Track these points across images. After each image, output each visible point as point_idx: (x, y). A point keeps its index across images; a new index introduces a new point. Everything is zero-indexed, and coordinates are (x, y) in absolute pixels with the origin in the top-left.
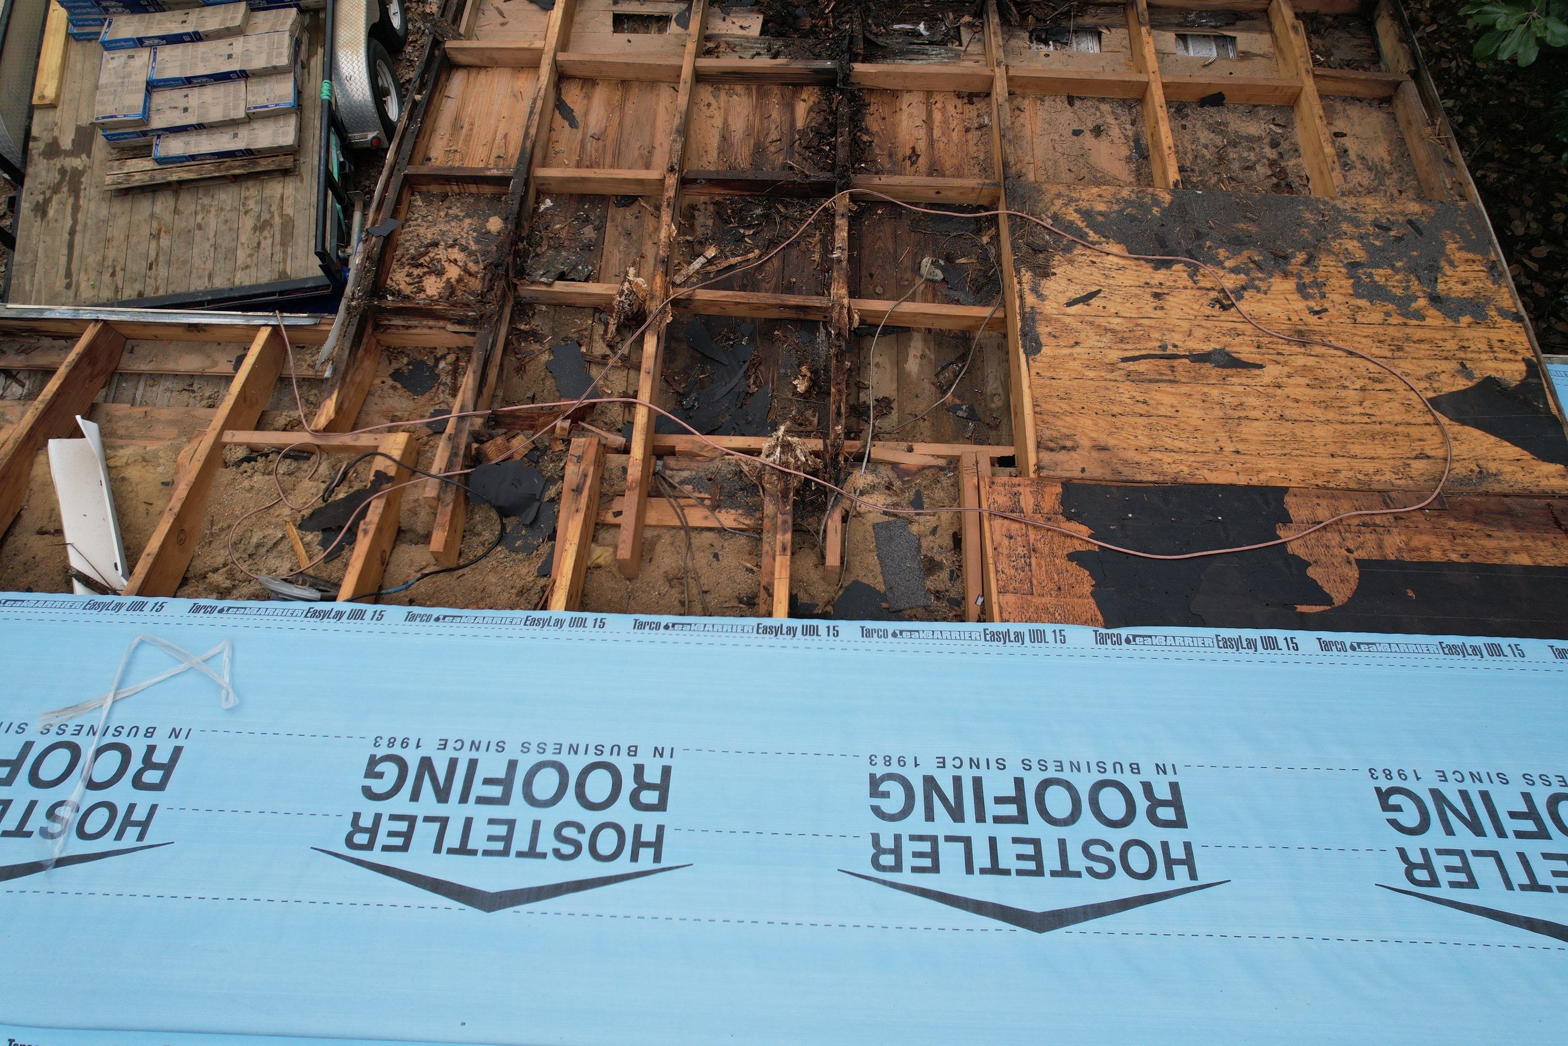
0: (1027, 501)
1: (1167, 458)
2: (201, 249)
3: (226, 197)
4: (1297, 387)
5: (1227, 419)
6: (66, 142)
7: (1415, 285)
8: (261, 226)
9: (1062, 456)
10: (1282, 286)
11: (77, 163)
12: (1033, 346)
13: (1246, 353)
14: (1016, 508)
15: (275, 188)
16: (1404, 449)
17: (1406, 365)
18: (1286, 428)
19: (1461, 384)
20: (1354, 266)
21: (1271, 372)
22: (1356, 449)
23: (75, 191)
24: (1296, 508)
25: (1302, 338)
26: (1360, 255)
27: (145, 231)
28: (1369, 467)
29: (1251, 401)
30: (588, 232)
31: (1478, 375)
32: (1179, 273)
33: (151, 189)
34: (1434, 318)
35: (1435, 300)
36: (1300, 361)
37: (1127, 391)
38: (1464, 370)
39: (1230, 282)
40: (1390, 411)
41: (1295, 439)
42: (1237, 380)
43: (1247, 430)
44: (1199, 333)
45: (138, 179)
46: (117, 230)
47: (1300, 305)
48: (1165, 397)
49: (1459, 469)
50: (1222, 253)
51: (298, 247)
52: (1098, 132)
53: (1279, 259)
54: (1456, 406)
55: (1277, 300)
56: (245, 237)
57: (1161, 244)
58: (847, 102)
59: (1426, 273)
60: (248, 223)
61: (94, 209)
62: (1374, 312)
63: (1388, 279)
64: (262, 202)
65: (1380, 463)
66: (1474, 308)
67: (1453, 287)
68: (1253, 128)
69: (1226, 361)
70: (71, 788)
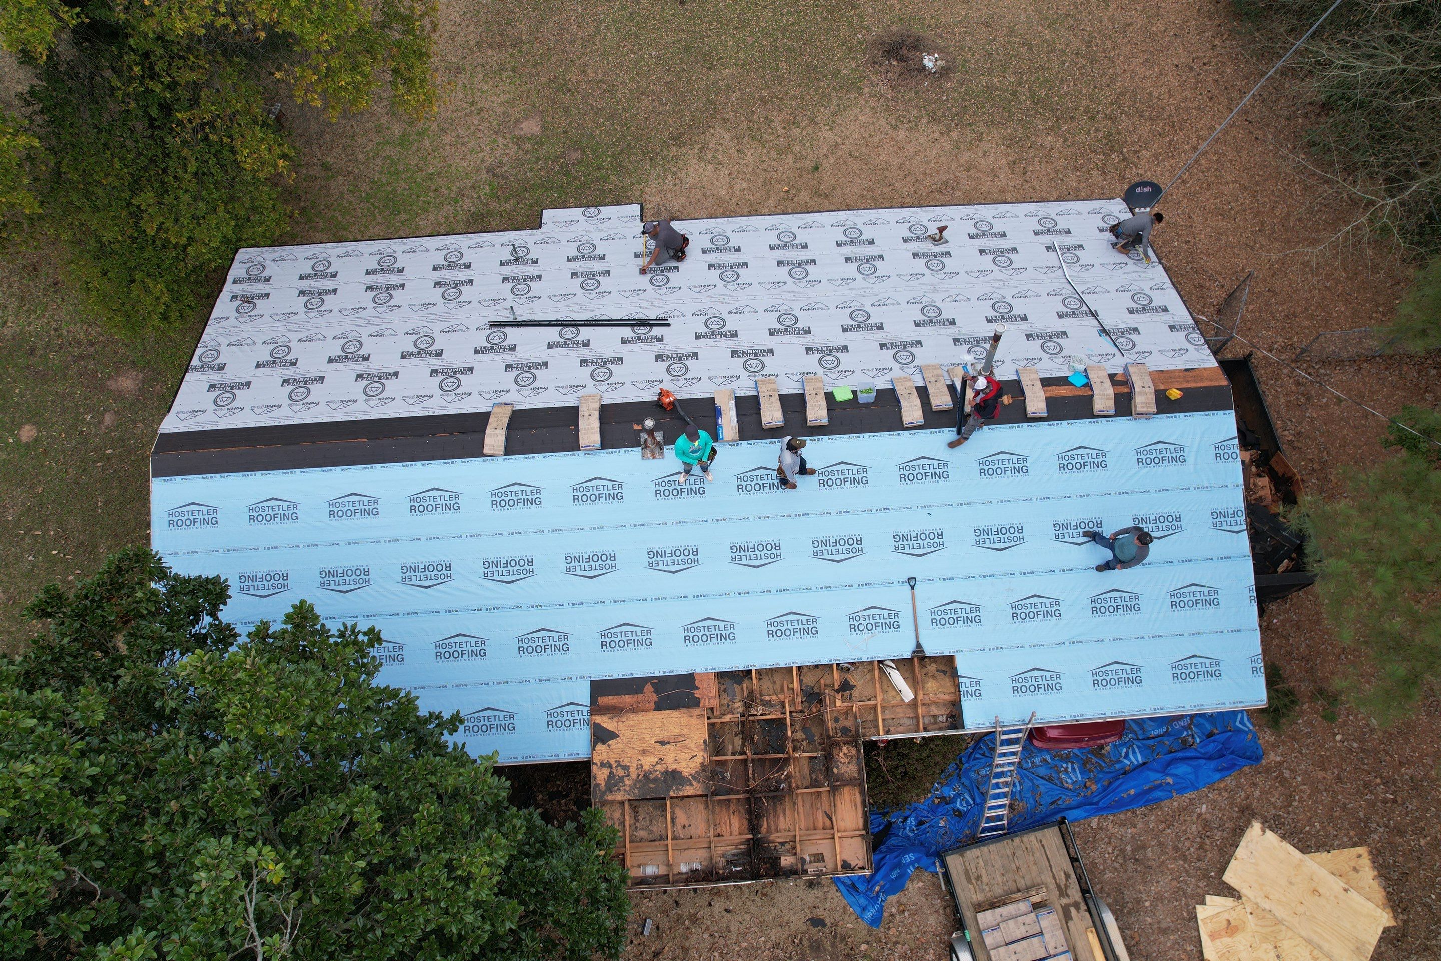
0: (707, 700)
1: (678, 716)
2: (998, 865)
3: (998, 891)
4: (647, 737)
5: (664, 727)
6: (1073, 911)
7: (615, 771)
8: (979, 878)
9: (700, 713)
10: (646, 768)
11: (1064, 901)
12: (705, 742)
13: (658, 746)
14: (709, 698)
15: (980, 896)
16: (627, 723)
17: (622, 746)
18: (652, 726)
19: (610, 743)
20: (628, 776)
21: (652, 741)
22: (637, 723)
23: (1058, 887)
24: (653, 705)
25: (644, 752)
26: (626, 779)
27: (1023, 870)
28: (636, 718)
29: (658, 732)
30: (813, 777)
31: (607, 745)
32: (672, 767)
34: (612, 762)
35: (611, 767)
36: (646, 745)
37: (685, 732)
38: (609, 746)
39: (659, 767)
40: (628, 733)
41: (650, 724)
42: (660, 738)
43: (660, 724)
44: (668, 750)
45: (1033, 893)
46: (1034, 870)
47: (643, 762)
48: (677, 731)
49: (616, 720)
50: (660, 777)
51: (961, 869)
52: (684, 827)
53: (646, 776)
54: (613, 735)
55: (648, 762)
56: (983, 873)
57: (674, 778)
58: (753, 827)
59: (611, 776)
60: (985, 879)
61: (1047, 878)
62: (626, 762)
63: (621, 773)
64: (983, 890)
65: (633, 719)
66: (603, 765)
67: (606, 771)
68: (642, 834)
69: (663, 743)
70: (865, 623)
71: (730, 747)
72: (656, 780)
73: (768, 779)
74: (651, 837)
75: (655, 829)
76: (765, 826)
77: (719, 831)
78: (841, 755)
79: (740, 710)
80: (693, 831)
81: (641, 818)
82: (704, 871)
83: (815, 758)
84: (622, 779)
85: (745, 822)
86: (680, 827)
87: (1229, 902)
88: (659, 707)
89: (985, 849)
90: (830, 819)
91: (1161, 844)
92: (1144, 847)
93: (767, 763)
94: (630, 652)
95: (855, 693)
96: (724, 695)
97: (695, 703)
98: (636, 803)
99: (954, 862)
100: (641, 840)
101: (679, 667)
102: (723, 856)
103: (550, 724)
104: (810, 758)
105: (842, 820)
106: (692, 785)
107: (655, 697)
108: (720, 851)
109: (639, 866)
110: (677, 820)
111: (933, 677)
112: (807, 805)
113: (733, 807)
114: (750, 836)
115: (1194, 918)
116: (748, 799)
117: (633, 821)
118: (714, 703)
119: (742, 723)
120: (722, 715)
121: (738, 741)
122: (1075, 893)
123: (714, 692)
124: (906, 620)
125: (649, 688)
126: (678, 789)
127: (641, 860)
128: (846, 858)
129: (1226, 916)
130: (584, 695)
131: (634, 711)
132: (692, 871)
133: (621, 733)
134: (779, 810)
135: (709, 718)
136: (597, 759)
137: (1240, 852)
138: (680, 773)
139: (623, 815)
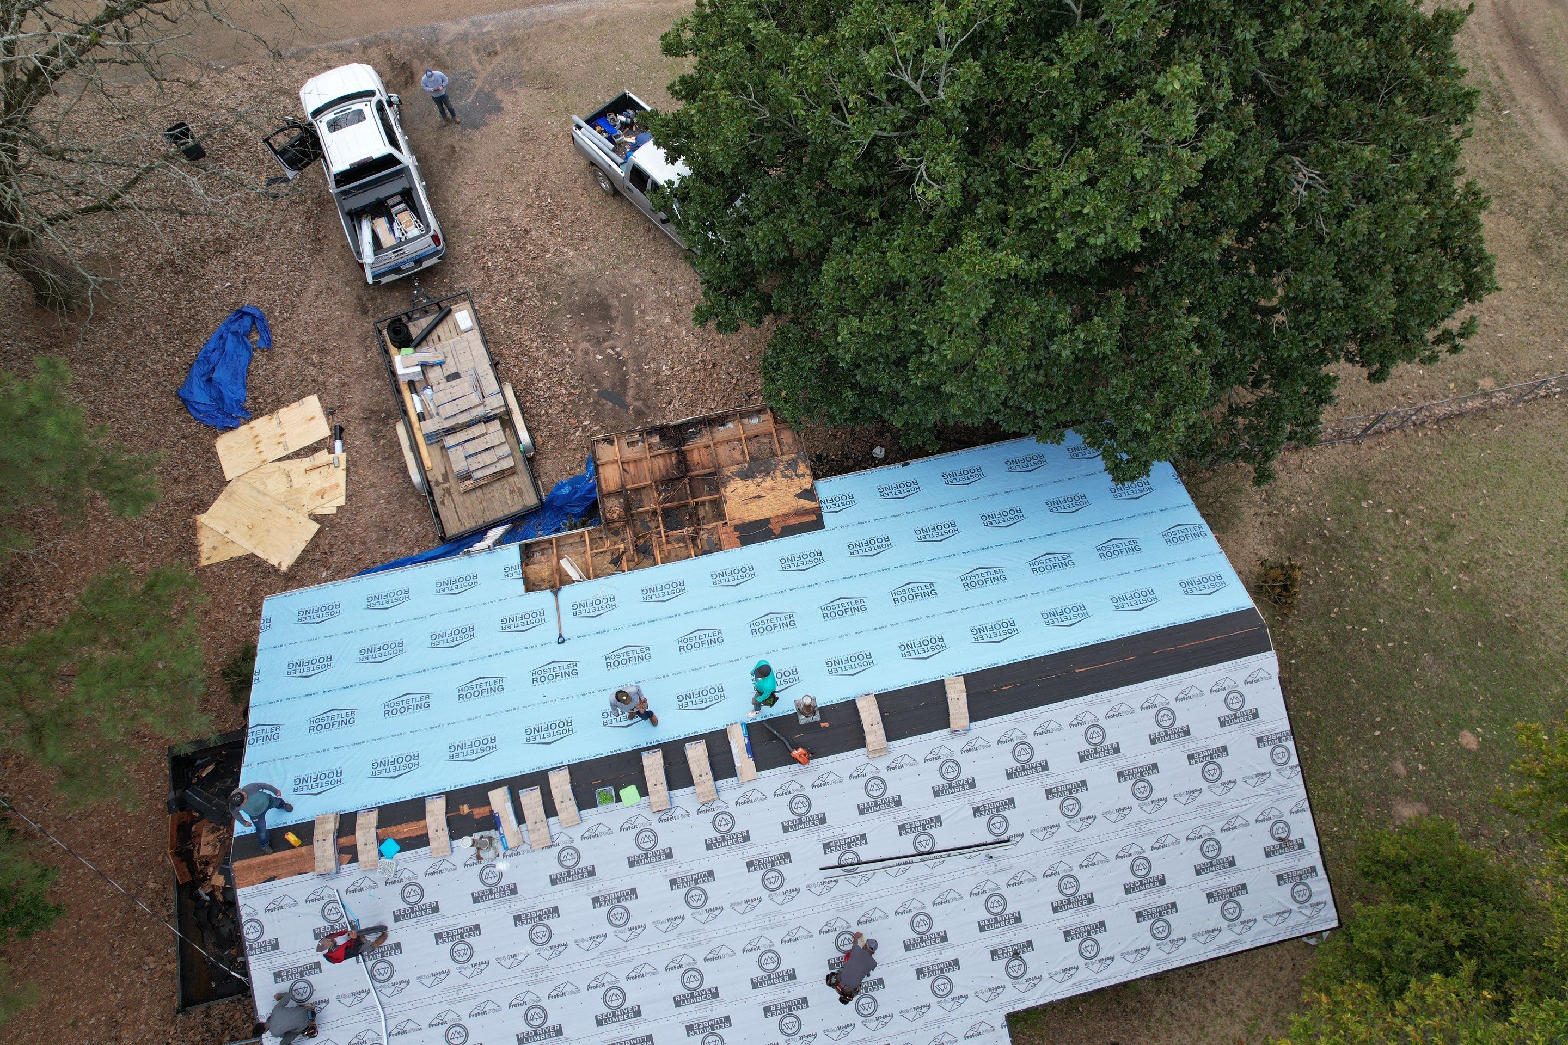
0: (729, 530)
1: (750, 518)
2: (496, 504)
3: (497, 485)
4: (772, 499)
5: (760, 507)
6: (441, 480)
7: (793, 473)
8: (512, 492)
9: (734, 521)
10: (769, 479)
11: (447, 485)
12: (726, 505)
13: (763, 494)
14: (727, 533)
15: (511, 479)
16: (790, 506)
17: (791, 490)
18: (770, 507)
19: (800, 491)
20: (782, 472)
21: (767, 497)
22: (782, 508)
23: (450, 495)
24: (772, 521)
25: (773, 489)
26: (783, 470)
27: (477, 503)
28: (784, 510)
29: (764, 503)
30: (640, 497)
32: (750, 482)
33: (474, 489)
34: (796, 479)
35: (796, 475)
36: (772, 493)
37: (743, 508)
38: (801, 488)
39: (759, 481)
40: (788, 499)
41: (772, 509)
42: (762, 500)
43: (763, 509)
44: (754, 492)
45: (470, 487)
46: (468, 504)
47: (772, 482)
49: (799, 507)
50: (758, 475)
51: (526, 496)
52: (734, 449)
53: (768, 473)
54: (799, 496)
55: (768, 482)
57: (747, 476)
58: (682, 456)
59: (795, 469)
60: (507, 492)
61: (458, 499)
62: (785, 480)
63: (788, 473)
64: (509, 483)
65: (786, 509)
66: (803, 475)
67: (799, 471)
68: (765, 440)
69: (759, 497)
70: (602, 605)
71: (707, 506)
72: (760, 472)
74: (758, 439)
75: (756, 444)
76: (673, 458)
77: (707, 451)
78: (618, 513)
79: (702, 532)
80: (727, 447)
81: (766, 448)
82: (716, 426)
83: (638, 508)
84: (786, 469)
85: (688, 458)
86: (738, 448)
87: (319, 512)
88: (767, 521)
90: (624, 469)
91: (364, 543)
92: (378, 540)
94: (797, 552)
96: (715, 537)
97: (737, 528)
98: (773, 456)
99: (531, 500)
100: (765, 436)
101: (754, 549)
102: (702, 436)
103: (851, 498)
104: (642, 507)
105: (614, 470)
106: (732, 474)
107: (771, 527)
108: (705, 439)
109: (763, 421)
110: (740, 451)
111: (543, 580)
112: (642, 476)
113: (699, 467)
114: (683, 450)
115: (348, 497)
116: (688, 473)
117: (772, 446)
118: (723, 532)
119: (699, 525)
120: (716, 527)
121: (701, 511)
122: (437, 492)
123: (724, 537)
124: (566, 610)
125: (777, 532)
126: (742, 469)
127: (763, 425)
128: (611, 446)
129: (323, 501)
130: (828, 518)
131: (786, 515)
132: (724, 425)
133: (793, 499)
134: (664, 473)
135: (726, 522)
136: (809, 479)
137: (302, 546)
138: (742, 480)
139: (781, 449)
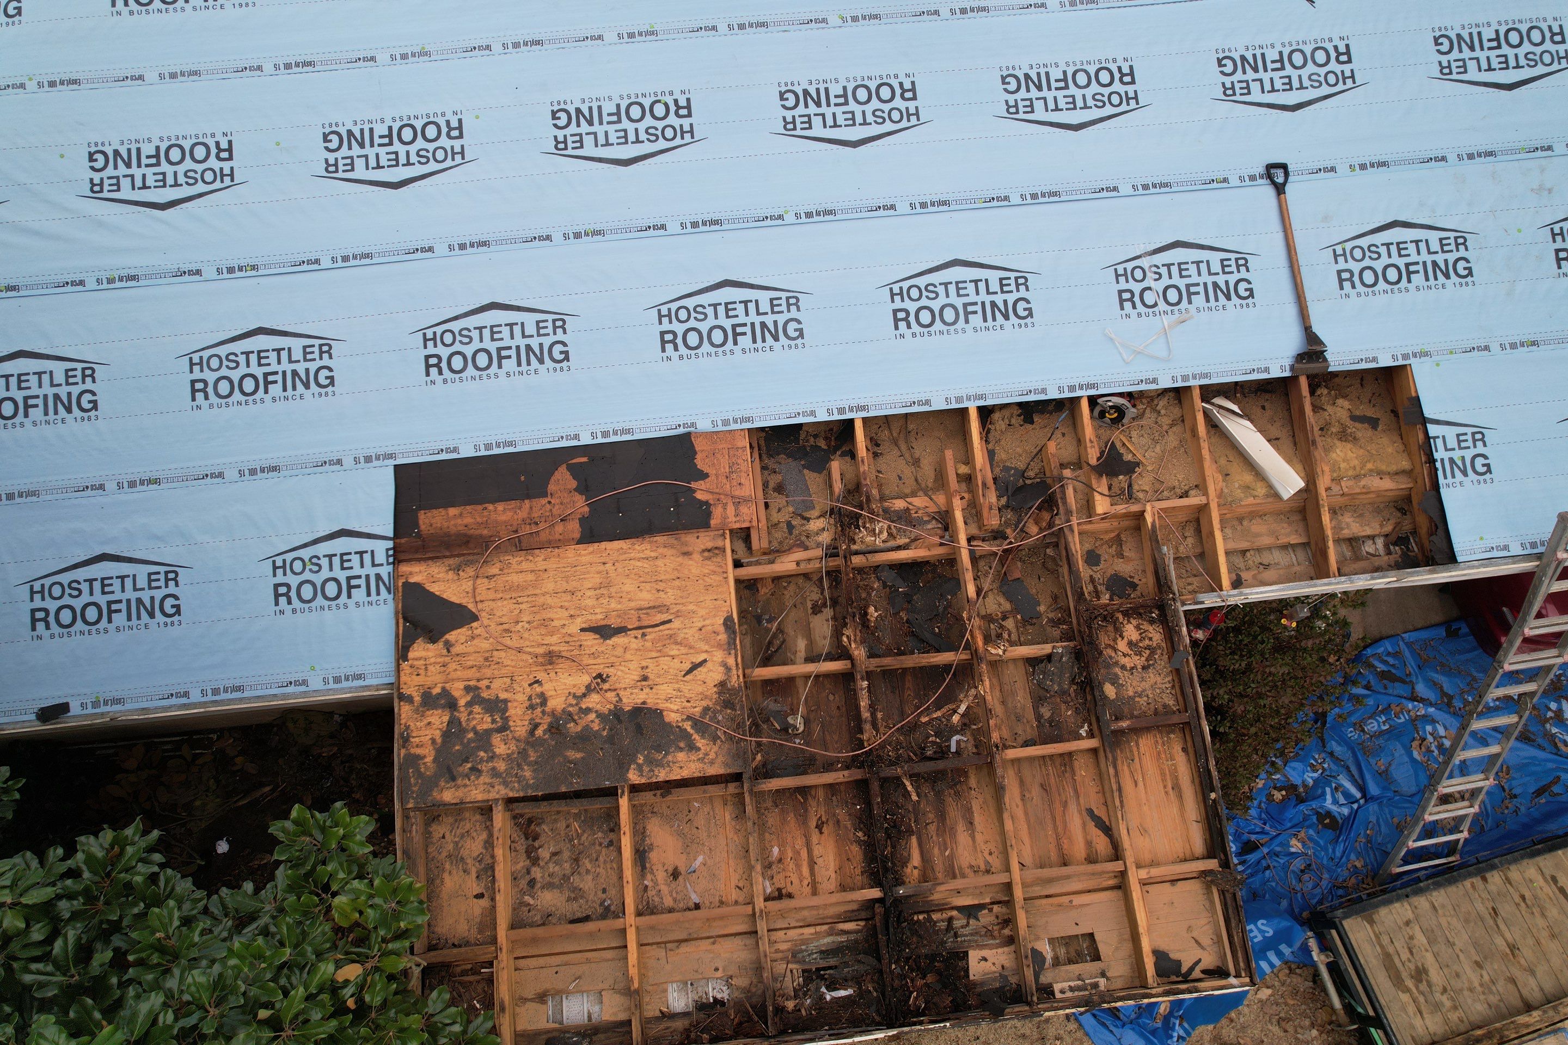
0: (731, 510)
1: (648, 553)
2: (1462, 940)
4: (559, 617)
5: (608, 586)
7: (463, 717)
9: (710, 545)
10: (557, 703)
12: (728, 623)
13: (591, 640)
14: (737, 504)
16: (500, 581)
17: (485, 645)
18: (573, 585)
19: (452, 636)
20: (504, 728)
21: (574, 628)
22: (531, 577)
24: (574, 528)
25: (551, 658)
26: (496, 739)
27: (1526, 951)
28: (525, 566)
29: (590, 602)
30: (1046, 712)
31: (440, 644)
32: (631, 699)
34: (457, 689)
35: (452, 705)
36: (554, 639)
37: (669, 597)
38: (448, 645)
39: (593, 701)
40: (504, 609)
41: (567, 580)
42: (598, 618)
43: (597, 580)
44: (619, 651)
47: (547, 688)
48: (646, 597)
49: (470, 571)
50: (596, 727)
51: (1372, 954)
52: (675, 874)
53: (556, 728)
54: (461, 616)
55: (562, 687)
56: (1429, 960)
57: (639, 729)
58: (881, 866)
59: (453, 731)
60: (1435, 976)
62: (498, 689)
63: (483, 721)
64: (1437, 1007)
65: (518, 569)
66: (429, 701)
67: (438, 719)
68: (548, 899)
69: (604, 631)
70: (1158, 287)
71: (801, 644)
72: (585, 737)
73: (914, 726)
74: (576, 909)
75: (586, 883)
76: (916, 859)
77: (780, 882)
78: (1122, 645)
79: (826, 538)
80: (700, 885)
81: (544, 854)
82: (738, 1004)
83: (1049, 657)
84: (484, 739)
85: (856, 851)
86: (661, 876)
88: (592, 532)
89: (1421, 902)
90: (1107, 830)
93: (909, 682)
95: (1142, 483)
96: (778, 501)
97: (699, 517)
98: (528, 810)
100: (547, 919)
102: (795, 955)
103: (280, 593)
104: (1032, 662)
105: (1143, 831)
106: (692, 747)
107: (580, 504)
108: (785, 941)
109: (541, 998)
110: (653, 856)
112: (1035, 792)
113: (816, 810)
114: (875, 893)
116: (862, 786)
117: (523, 863)
118: (749, 515)
119: (834, 575)
120: (773, 553)
121: (822, 626)
123: (749, 487)
125: (562, 480)
126: (650, 761)
127: (547, 981)
128: (1163, 946)
130: (378, 509)
131: (522, 546)
132: (702, 1007)
133: (483, 611)
134: (953, 811)
135: (737, 564)
136: (412, 685)
138: (657, 714)
139: (489, 844)
